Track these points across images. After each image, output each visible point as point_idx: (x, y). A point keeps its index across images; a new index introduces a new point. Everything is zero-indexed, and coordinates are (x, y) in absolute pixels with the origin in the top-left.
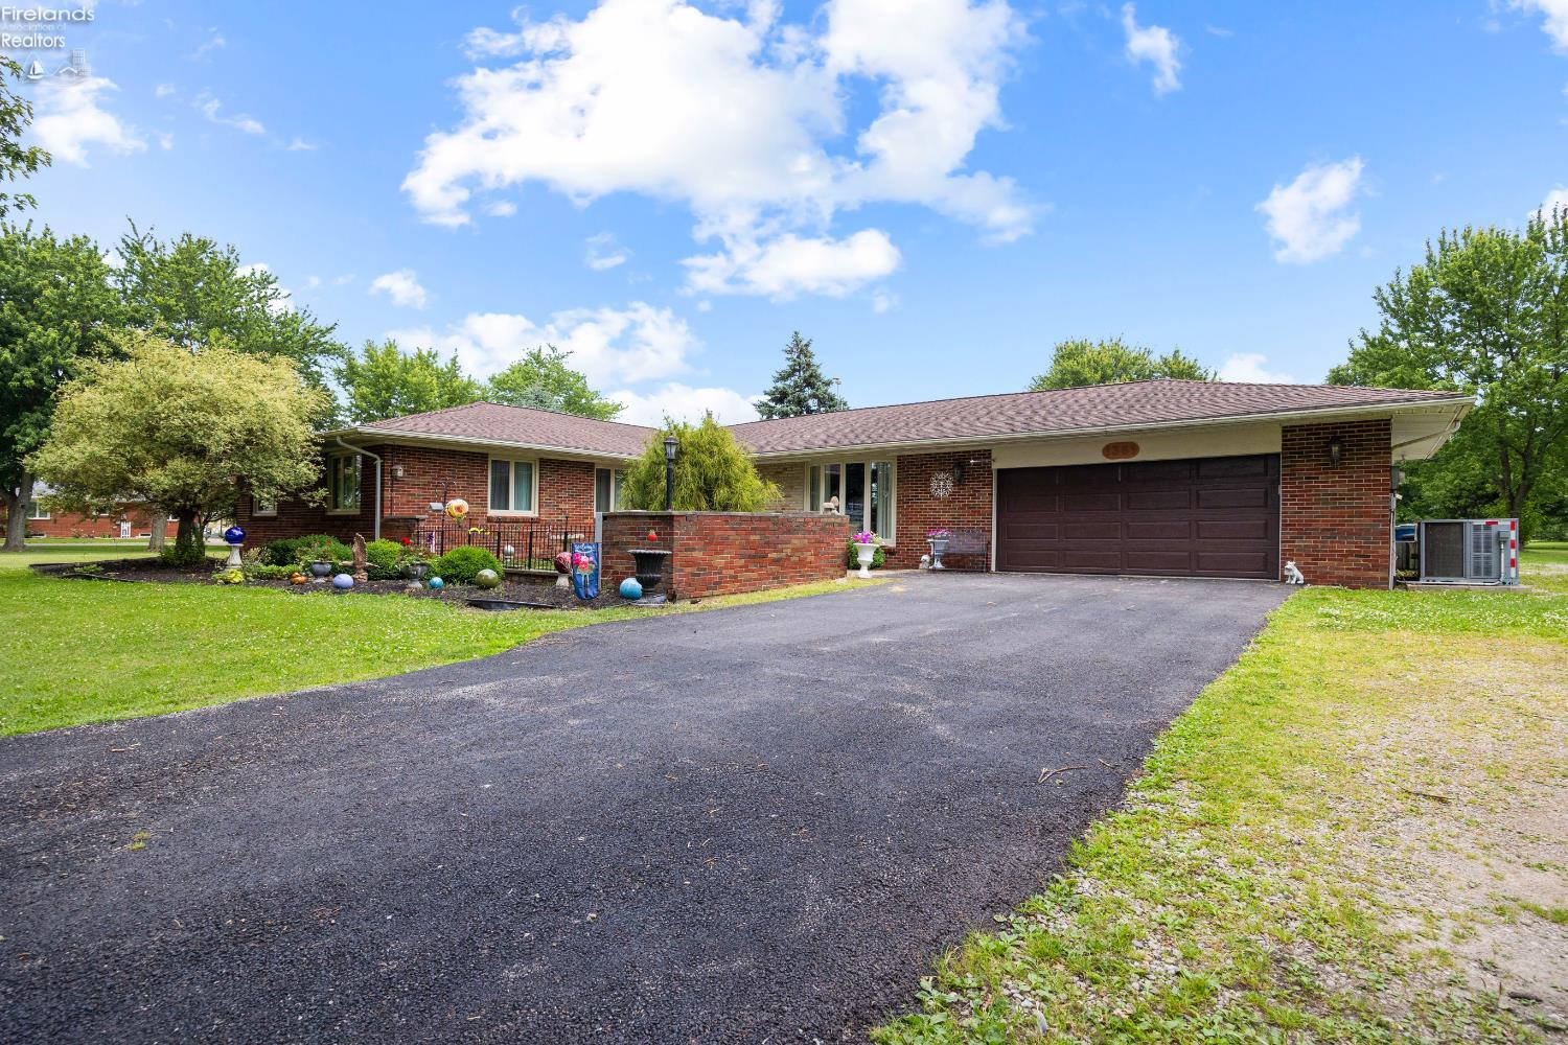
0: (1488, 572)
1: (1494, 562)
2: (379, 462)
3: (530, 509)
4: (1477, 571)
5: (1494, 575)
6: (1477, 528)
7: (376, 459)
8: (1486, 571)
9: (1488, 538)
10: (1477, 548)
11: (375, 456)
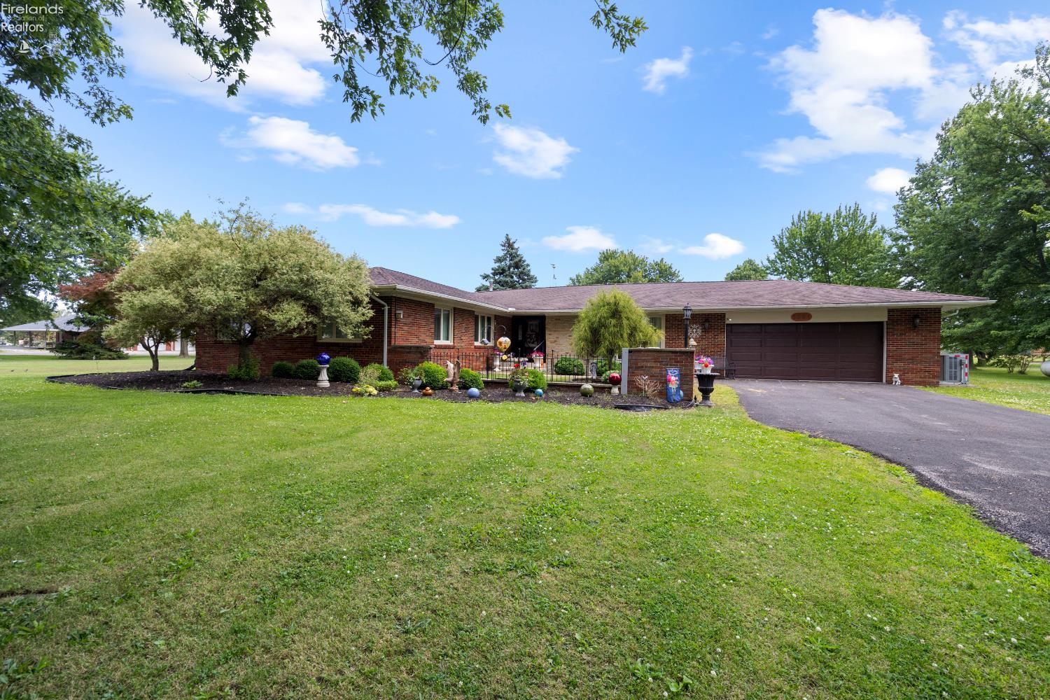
0: (955, 378)
1: (958, 374)
2: (387, 308)
3: (448, 339)
4: (951, 378)
5: (958, 379)
6: (951, 358)
7: (384, 306)
8: (954, 378)
9: (955, 363)
10: (951, 367)
11: (385, 304)
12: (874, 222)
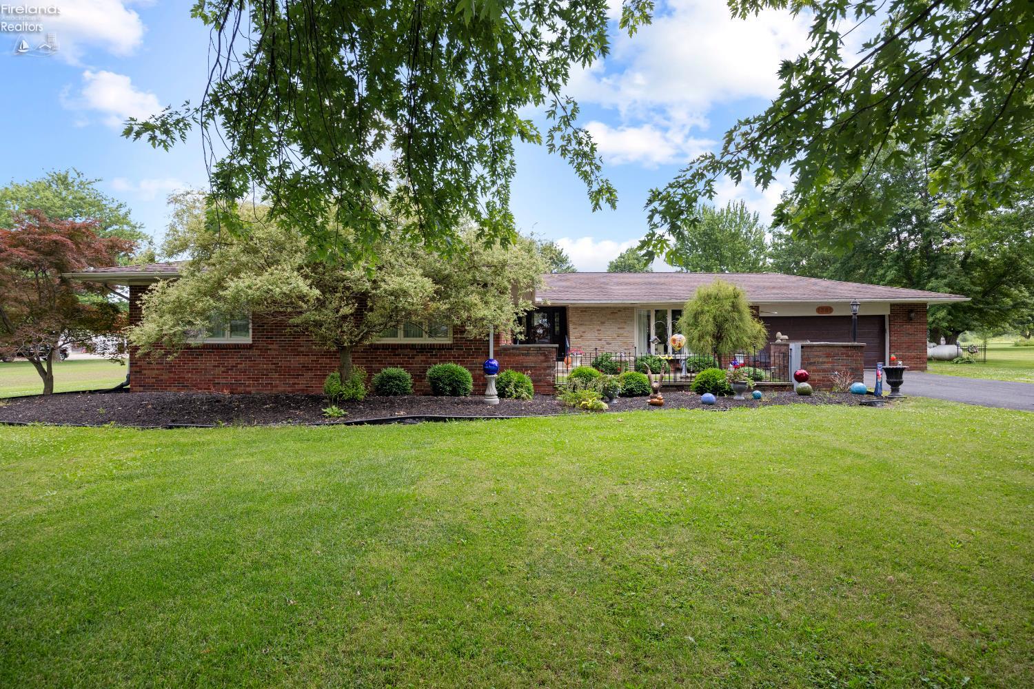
12: (756, 220)
